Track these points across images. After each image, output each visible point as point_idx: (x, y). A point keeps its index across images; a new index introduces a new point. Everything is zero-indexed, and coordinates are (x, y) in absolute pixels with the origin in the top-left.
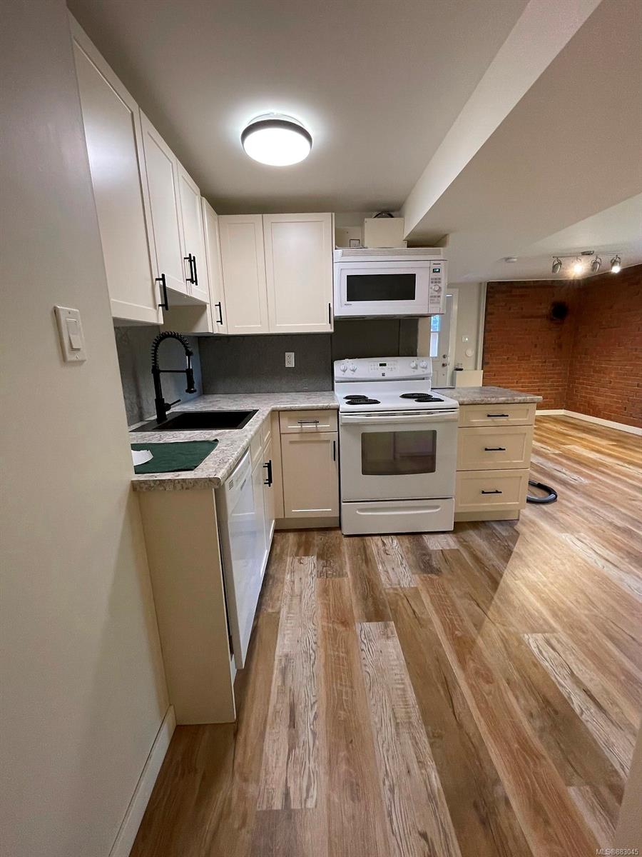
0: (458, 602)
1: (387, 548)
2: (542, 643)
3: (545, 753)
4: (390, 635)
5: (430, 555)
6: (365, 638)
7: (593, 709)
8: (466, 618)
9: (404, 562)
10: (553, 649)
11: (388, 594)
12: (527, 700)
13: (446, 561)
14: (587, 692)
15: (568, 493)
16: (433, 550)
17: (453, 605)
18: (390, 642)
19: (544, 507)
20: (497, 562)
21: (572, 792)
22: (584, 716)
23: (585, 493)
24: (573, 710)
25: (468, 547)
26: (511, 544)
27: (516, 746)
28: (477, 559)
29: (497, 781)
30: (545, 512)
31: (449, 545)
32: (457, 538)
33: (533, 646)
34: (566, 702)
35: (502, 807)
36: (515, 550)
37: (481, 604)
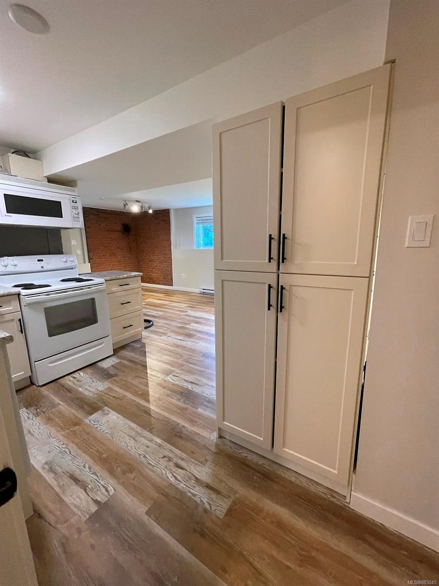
0: (134, 382)
1: (78, 379)
2: (172, 377)
3: (188, 406)
4: (107, 412)
5: (107, 370)
6: (95, 422)
7: (195, 386)
8: (140, 386)
9: (94, 380)
10: (177, 377)
11: (94, 398)
12: (176, 396)
13: (117, 369)
14: (192, 382)
15: (156, 320)
16: (107, 368)
17: (132, 384)
18: (110, 415)
19: (149, 329)
20: (141, 358)
21: (199, 410)
23: (163, 318)
24: (190, 390)
25: (124, 358)
26: (144, 349)
27: (179, 411)
28: (131, 361)
29: (178, 424)
30: (152, 331)
31: (114, 361)
32: (117, 357)
33: (170, 380)
34: (187, 389)
35: (183, 429)
36: (147, 350)
37: (144, 377)
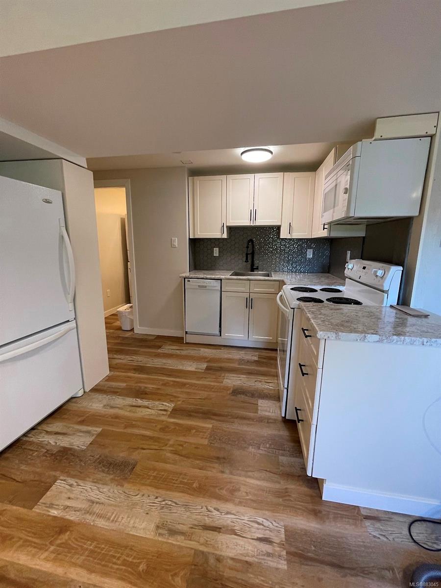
22: (135, 400)
